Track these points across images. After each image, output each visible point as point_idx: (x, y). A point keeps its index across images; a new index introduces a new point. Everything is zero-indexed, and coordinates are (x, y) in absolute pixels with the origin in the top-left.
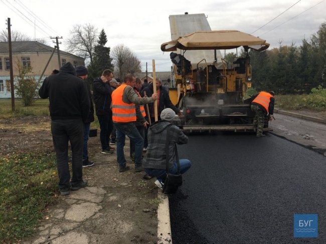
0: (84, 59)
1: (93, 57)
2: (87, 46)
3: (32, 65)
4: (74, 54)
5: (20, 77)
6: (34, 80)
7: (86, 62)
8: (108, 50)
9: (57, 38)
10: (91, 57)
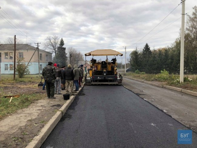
0: (52, 54)
1: (56, 53)
2: (54, 47)
3: (24, 57)
4: (47, 51)
5: (18, 63)
6: (25, 64)
7: (52, 55)
8: (65, 49)
9: (38, 44)
10: (55, 52)
